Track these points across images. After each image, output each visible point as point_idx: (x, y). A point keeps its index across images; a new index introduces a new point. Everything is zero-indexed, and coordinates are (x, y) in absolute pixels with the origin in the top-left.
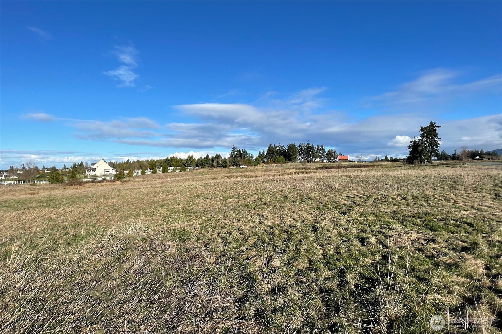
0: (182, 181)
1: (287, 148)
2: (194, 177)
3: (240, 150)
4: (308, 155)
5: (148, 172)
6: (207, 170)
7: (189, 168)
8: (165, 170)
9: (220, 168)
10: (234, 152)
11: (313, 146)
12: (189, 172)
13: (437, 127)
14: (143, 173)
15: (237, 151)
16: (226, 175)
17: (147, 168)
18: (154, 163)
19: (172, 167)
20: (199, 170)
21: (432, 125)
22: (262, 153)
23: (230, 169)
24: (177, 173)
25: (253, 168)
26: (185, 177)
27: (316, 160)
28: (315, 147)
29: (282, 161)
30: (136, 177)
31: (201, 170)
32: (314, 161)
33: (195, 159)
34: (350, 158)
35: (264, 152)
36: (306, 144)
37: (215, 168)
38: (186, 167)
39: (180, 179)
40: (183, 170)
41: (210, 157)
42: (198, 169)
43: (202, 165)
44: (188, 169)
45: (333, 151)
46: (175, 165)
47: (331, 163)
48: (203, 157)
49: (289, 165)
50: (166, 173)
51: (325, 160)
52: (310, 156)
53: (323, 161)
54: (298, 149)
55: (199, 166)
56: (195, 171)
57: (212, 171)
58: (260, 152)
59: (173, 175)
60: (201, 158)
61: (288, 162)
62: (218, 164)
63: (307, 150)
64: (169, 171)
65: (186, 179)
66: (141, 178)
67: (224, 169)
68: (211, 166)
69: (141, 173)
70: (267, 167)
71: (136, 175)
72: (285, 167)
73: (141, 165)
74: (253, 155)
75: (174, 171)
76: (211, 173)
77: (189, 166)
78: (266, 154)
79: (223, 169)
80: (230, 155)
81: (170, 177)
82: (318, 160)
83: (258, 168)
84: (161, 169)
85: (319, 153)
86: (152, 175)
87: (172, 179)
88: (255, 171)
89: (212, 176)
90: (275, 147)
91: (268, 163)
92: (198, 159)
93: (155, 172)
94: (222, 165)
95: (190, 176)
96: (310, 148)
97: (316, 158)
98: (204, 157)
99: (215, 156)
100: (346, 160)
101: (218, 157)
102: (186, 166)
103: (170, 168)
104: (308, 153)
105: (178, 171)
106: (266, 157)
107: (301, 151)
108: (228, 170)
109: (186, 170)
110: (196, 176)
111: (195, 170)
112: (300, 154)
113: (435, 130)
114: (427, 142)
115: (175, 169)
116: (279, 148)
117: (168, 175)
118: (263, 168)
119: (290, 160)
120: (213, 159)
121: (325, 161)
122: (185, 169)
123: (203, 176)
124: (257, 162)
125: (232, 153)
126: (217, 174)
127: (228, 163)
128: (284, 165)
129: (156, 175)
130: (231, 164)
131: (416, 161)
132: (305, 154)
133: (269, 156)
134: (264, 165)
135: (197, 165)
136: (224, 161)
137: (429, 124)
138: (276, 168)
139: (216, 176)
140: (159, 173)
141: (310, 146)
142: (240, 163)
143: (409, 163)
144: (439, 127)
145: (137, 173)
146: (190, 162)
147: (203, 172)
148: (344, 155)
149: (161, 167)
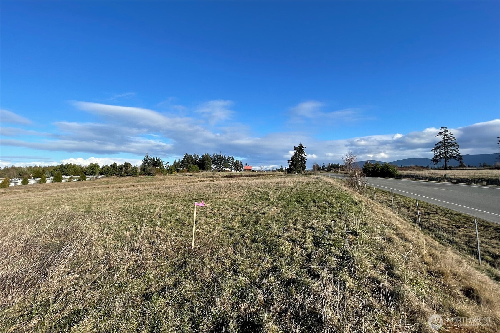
0: (81, 191)
1: (201, 158)
2: (97, 186)
3: (153, 158)
4: (221, 164)
5: (33, 181)
6: (113, 179)
7: (91, 176)
8: (57, 179)
9: (129, 177)
10: (147, 160)
11: (224, 156)
12: (90, 182)
13: (304, 147)
14: (25, 183)
15: (151, 159)
16: (134, 184)
17: (30, 176)
18: (41, 171)
19: (67, 175)
20: (104, 179)
21: (301, 146)
22: (177, 161)
23: (140, 178)
24: (75, 183)
25: (165, 177)
26: (86, 187)
27: (226, 170)
28: (227, 157)
29: (196, 170)
30: (13, 188)
31: (106, 179)
32: (225, 170)
33: (99, 167)
34: (253, 168)
35: (179, 161)
36: (219, 155)
37: (123, 177)
38: (86, 176)
39: (79, 189)
40: (83, 179)
41: (117, 165)
42: (102, 178)
43: (108, 174)
44: (89, 178)
45: (239, 162)
46: (72, 173)
47: (238, 172)
48: (109, 165)
49: (200, 174)
50: (59, 183)
51: (233, 169)
52: (222, 166)
53: (232, 171)
54: (212, 159)
55: (104, 175)
56: (98, 180)
57: (119, 180)
58: (175, 160)
59: (69, 185)
60: (106, 166)
61: (202, 171)
62: (127, 173)
63: (219, 160)
64: (63, 180)
65: (87, 189)
66: (22, 189)
67: (133, 178)
68: (119, 175)
69: (22, 182)
70: (180, 175)
71: (13, 185)
72: (196, 176)
73: (20, 173)
74: (168, 163)
75: (70, 180)
76: (118, 182)
77: (91, 175)
78: (181, 163)
79: (131, 178)
80: (142, 163)
81: (65, 186)
82: (227, 169)
83: (170, 177)
84: (52, 178)
85: (230, 163)
86: (39, 185)
87: (68, 189)
88: (166, 179)
89: (117, 186)
90: (191, 156)
91: (182, 171)
92: (103, 167)
93: (43, 181)
94: (131, 173)
95: (91, 185)
96: (222, 159)
97: (226, 167)
98: (111, 165)
99: (123, 165)
100: (250, 170)
101: (127, 165)
102: (86, 174)
103: (65, 177)
104: (220, 163)
105: (76, 180)
106: (181, 166)
107: (215, 161)
108: (138, 179)
109: (87, 179)
110: (100, 185)
111: (98, 178)
112: (213, 164)
113: (303, 150)
114: (299, 158)
115: (72, 178)
116: (194, 157)
117: (62, 184)
118: (175, 177)
119: (204, 169)
120: (121, 167)
121: (233, 171)
122: (85, 178)
123: (107, 185)
124: (170, 171)
125: (144, 161)
126: (124, 183)
127: (139, 171)
128: (196, 174)
129: (45, 185)
130: (141, 172)
131: (293, 172)
132: (218, 163)
133: (184, 165)
134: (177, 174)
135: (101, 174)
136: (134, 170)
137: (299, 145)
138: (187, 177)
139: (121, 185)
140: (49, 182)
141: (222, 157)
142: (152, 172)
143: (288, 173)
144: (305, 147)
145: (16, 182)
146: (93, 170)
147: (107, 181)
148: (249, 166)
149: (52, 175)
